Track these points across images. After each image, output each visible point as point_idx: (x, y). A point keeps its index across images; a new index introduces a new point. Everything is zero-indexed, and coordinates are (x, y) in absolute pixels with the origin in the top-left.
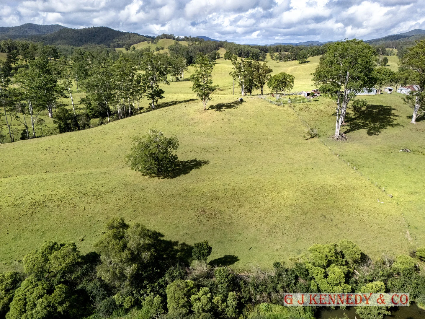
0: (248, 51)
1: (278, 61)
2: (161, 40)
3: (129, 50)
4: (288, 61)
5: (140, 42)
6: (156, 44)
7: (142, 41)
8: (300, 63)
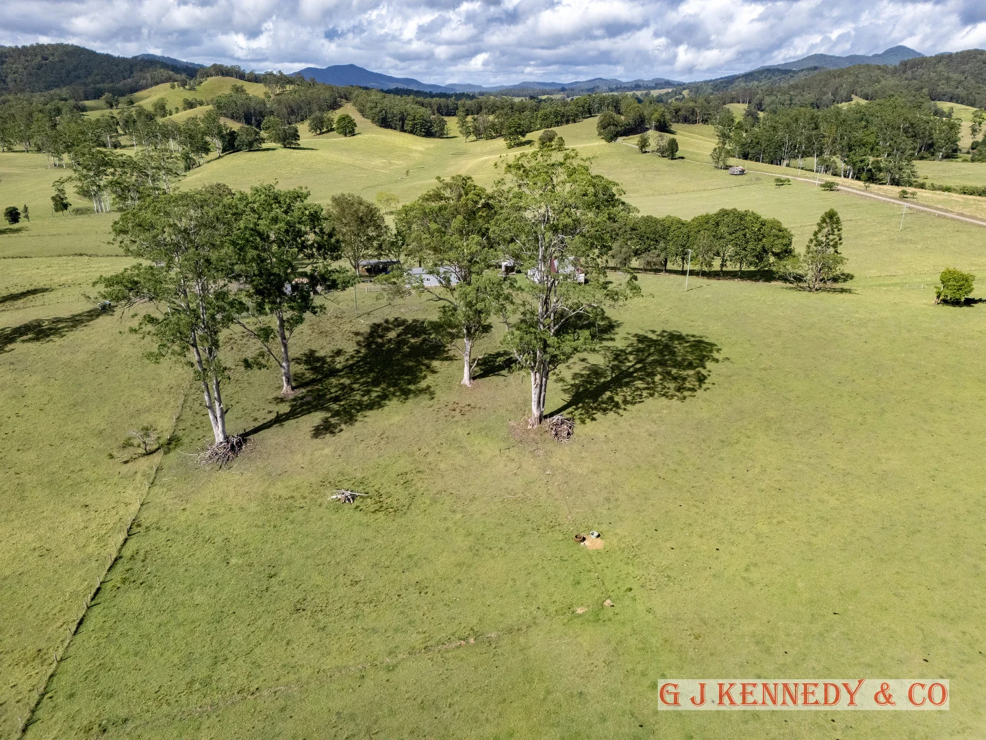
0: (402, 113)
1: (472, 137)
2: (209, 79)
3: (117, 105)
4: (493, 138)
5: (157, 84)
6: (194, 89)
7: (162, 82)
8: (510, 147)
